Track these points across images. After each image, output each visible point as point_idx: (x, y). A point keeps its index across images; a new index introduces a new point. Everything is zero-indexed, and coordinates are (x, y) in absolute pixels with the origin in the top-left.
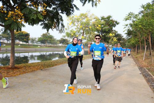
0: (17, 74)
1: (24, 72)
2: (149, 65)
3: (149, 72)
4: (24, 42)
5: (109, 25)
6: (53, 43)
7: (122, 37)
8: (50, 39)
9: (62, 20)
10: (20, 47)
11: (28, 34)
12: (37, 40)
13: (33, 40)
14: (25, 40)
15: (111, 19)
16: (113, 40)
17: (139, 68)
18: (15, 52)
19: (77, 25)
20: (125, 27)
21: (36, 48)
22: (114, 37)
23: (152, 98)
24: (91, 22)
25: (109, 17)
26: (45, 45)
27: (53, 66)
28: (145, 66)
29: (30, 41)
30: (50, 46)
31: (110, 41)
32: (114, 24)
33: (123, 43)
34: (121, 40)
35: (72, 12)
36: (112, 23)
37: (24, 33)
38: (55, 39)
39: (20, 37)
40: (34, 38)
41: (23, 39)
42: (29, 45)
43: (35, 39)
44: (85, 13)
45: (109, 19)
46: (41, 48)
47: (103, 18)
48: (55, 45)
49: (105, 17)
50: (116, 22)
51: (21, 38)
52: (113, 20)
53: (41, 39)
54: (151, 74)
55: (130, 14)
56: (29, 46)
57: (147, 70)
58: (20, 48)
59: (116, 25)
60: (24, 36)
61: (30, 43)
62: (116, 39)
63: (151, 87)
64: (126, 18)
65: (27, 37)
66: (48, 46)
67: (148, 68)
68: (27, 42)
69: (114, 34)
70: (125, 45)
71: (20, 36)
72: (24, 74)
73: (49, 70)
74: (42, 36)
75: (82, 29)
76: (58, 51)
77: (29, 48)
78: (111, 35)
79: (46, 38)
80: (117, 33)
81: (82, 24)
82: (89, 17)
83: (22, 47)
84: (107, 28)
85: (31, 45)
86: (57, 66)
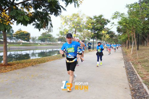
0: (8, 70)
1: (15, 68)
2: (135, 59)
3: (132, 66)
4: (25, 41)
5: (101, 24)
6: (52, 41)
7: (115, 33)
8: (49, 38)
9: (50, 20)
10: (22, 45)
11: (29, 33)
12: (37, 38)
13: (34, 39)
14: (26, 39)
15: (102, 18)
16: (106, 36)
17: (124, 62)
18: (8, 50)
19: (69, 24)
20: (112, 25)
21: (37, 46)
22: (107, 34)
23: (126, 88)
24: (82, 21)
25: (101, 16)
26: (45, 43)
27: (44, 62)
28: (131, 60)
29: (31, 40)
30: (49, 44)
31: (103, 38)
32: (106, 22)
33: (116, 39)
34: (113, 37)
35: (60, 13)
36: (103, 21)
37: (25, 33)
38: (54, 37)
39: (21, 37)
40: (34, 37)
41: (25, 38)
42: (30, 43)
43: (36, 37)
44: (76, 13)
45: (101, 18)
46: (41, 46)
47: (95, 17)
48: (54, 43)
49: (97, 16)
50: (108, 21)
51: (23, 37)
52: (105, 19)
53: (41, 38)
54: (133, 67)
55: (116, 13)
56: (30, 45)
57: (131, 64)
58: (22, 47)
59: (107, 23)
60: (25, 35)
61: (31, 41)
62: (109, 36)
63: (128, 79)
64: (113, 17)
65: (28, 36)
66: (48, 44)
67: (133, 61)
68: (28, 40)
69: (106, 32)
70: (118, 41)
71: (21, 35)
72: (15, 70)
73: (39, 66)
74: (42, 35)
75: (74, 28)
76: (57, 48)
77: (30, 46)
78: (103, 32)
79: (46, 37)
80: (109, 31)
81: (73, 23)
82: (80, 16)
83: (24, 46)
84: (99, 26)
85: (32, 43)
86: (48, 63)
